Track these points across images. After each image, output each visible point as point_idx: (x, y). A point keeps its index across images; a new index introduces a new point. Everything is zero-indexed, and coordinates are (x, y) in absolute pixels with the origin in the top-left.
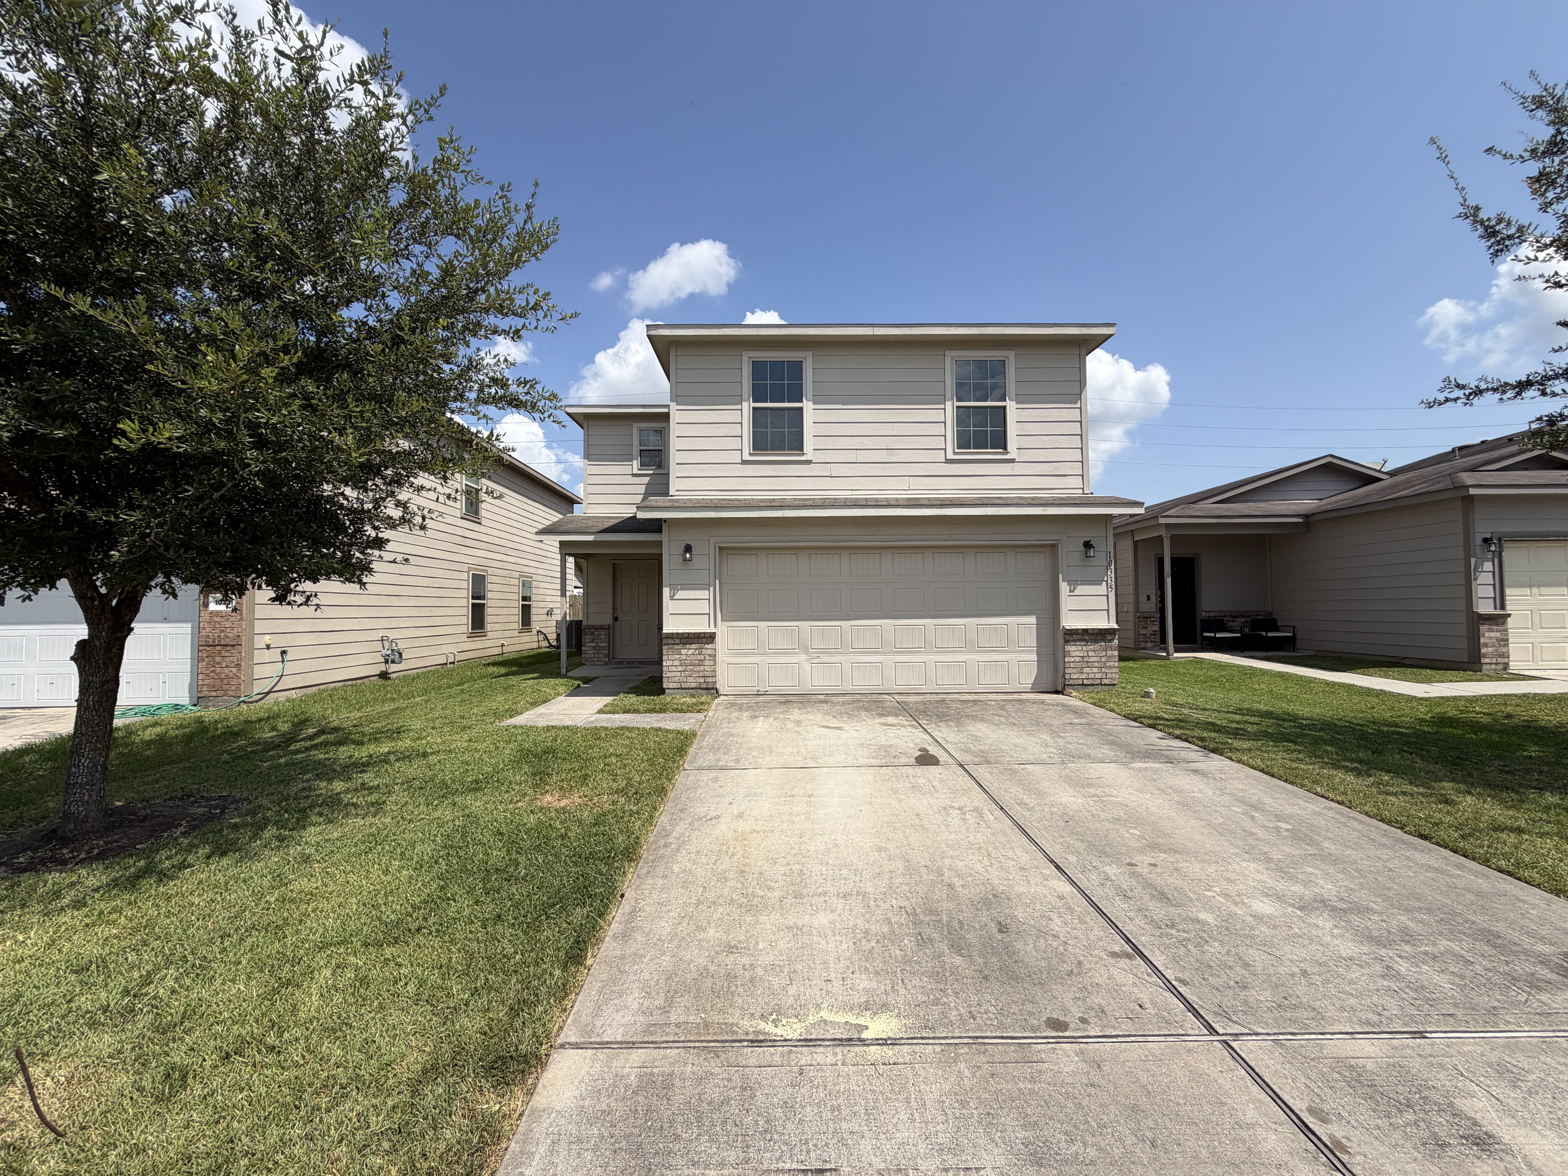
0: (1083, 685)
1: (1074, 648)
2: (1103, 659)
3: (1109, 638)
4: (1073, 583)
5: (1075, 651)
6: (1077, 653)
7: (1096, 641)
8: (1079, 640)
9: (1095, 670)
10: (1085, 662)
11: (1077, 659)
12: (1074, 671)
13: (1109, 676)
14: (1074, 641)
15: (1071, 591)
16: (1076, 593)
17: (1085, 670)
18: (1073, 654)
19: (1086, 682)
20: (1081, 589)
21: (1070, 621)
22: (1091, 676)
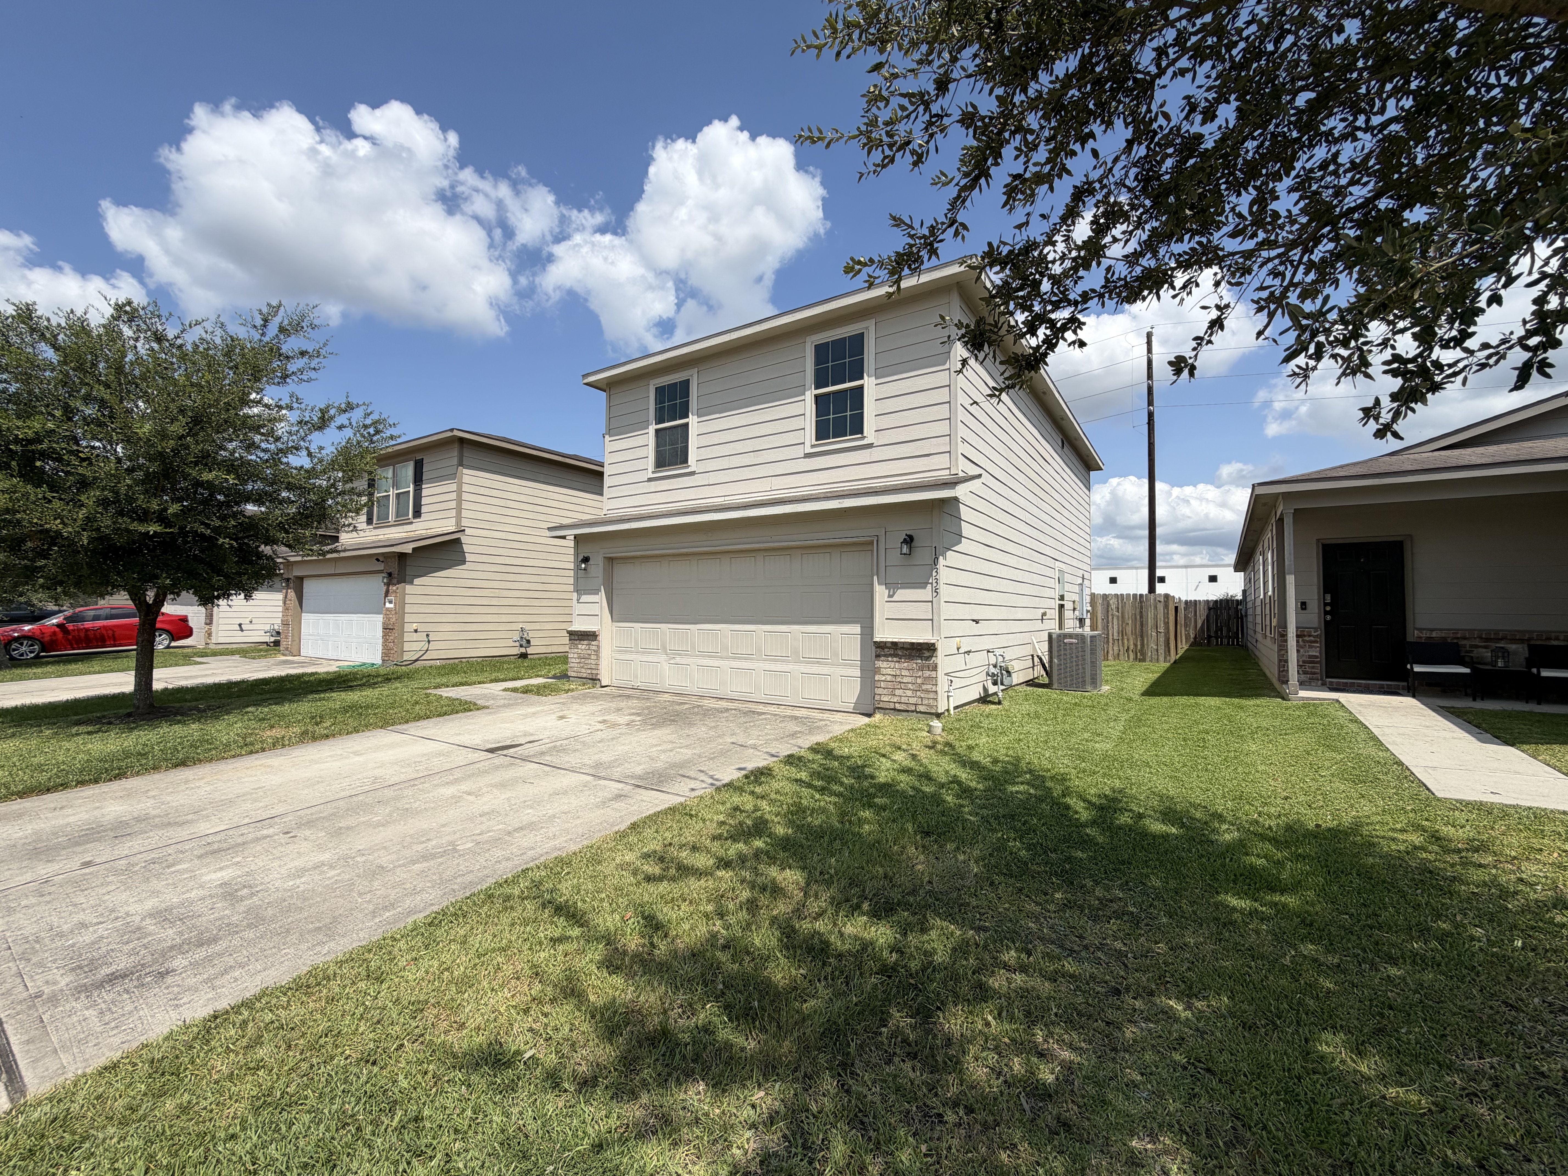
0: (894, 709)
1: (885, 664)
2: (919, 681)
3: (927, 654)
4: (892, 586)
5: (887, 667)
6: (889, 671)
7: (910, 657)
8: (891, 655)
9: (909, 693)
10: (896, 683)
11: (889, 678)
12: (885, 691)
13: (925, 702)
14: (885, 656)
15: (890, 596)
16: (895, 598)
17: (897, 692)
18: (884, 671)
19: (898, 706)
20: (902, 594)
21: (885, 633)
22: (903, 700)
